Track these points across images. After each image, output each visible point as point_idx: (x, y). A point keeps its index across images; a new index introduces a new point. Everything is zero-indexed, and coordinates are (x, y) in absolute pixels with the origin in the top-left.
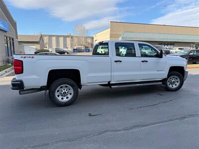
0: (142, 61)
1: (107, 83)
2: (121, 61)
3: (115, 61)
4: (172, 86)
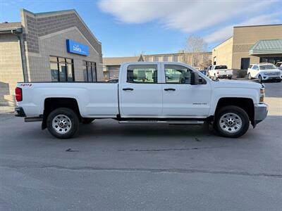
0: (166, 90)
1: (116, 117)
2: (132, 90)
3: (124, 89)
4: (230, 129)
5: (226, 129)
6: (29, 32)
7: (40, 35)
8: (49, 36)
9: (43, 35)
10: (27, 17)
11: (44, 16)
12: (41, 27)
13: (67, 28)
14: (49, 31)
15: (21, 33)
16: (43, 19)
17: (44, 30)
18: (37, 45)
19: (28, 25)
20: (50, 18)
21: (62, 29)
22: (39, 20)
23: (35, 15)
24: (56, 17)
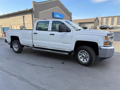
2: (37, 34)
4: (84, 60)
5: (82, 60)
6: (35, 10)
7: (40, 11)
8: (44, 11)
9: (41, 11)
10: (34, 4)
11: (42, 3)
12: (40, 8)
13: (53, 7)
14: (44, 9)
15: (32, 11)
16: (41, 4)
17: (42, 9)
18: (38, 15)
19: (35, 7)
20: (45, 4)
21: (51, 8)
22: (40, 5)
23: (38, 3)
24: (48, 3)
